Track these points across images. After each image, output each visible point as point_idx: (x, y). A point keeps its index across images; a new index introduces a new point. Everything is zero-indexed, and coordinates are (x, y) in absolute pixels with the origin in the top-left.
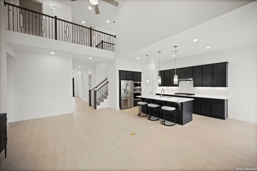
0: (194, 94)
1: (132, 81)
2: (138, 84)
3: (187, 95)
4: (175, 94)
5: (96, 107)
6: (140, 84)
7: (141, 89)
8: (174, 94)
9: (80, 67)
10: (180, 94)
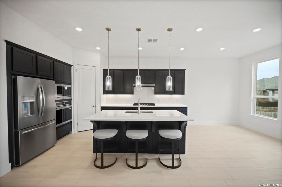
1: (53, 82)
2: (66, 88)
6: (69, 89)
7: (71, 99)
10: (141, 104)
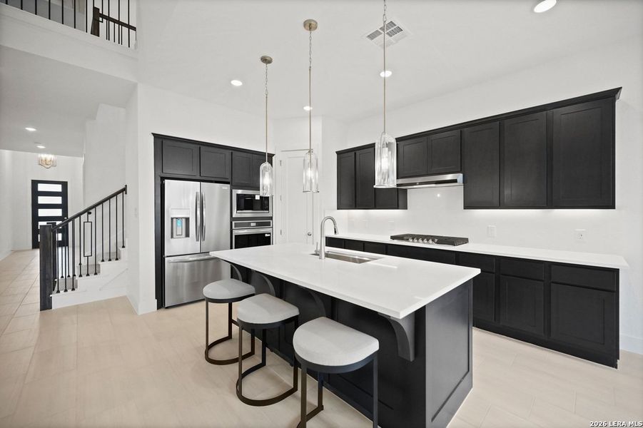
0: (465, 241)
1: (227, 187)
3: (438, 243)
4: (393, 238)
5: (50, 300)
7: (271, 219)
8: (388, 241)
9: (31, 129)
10: (414, 237)
